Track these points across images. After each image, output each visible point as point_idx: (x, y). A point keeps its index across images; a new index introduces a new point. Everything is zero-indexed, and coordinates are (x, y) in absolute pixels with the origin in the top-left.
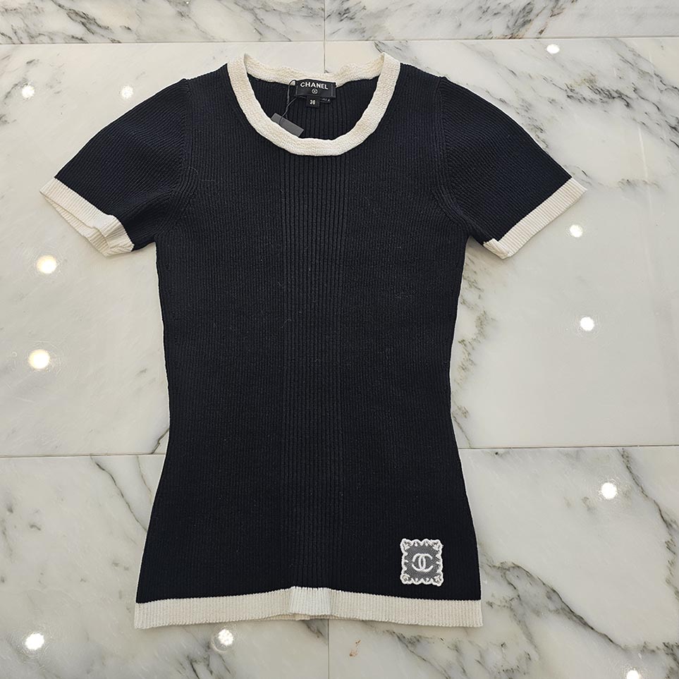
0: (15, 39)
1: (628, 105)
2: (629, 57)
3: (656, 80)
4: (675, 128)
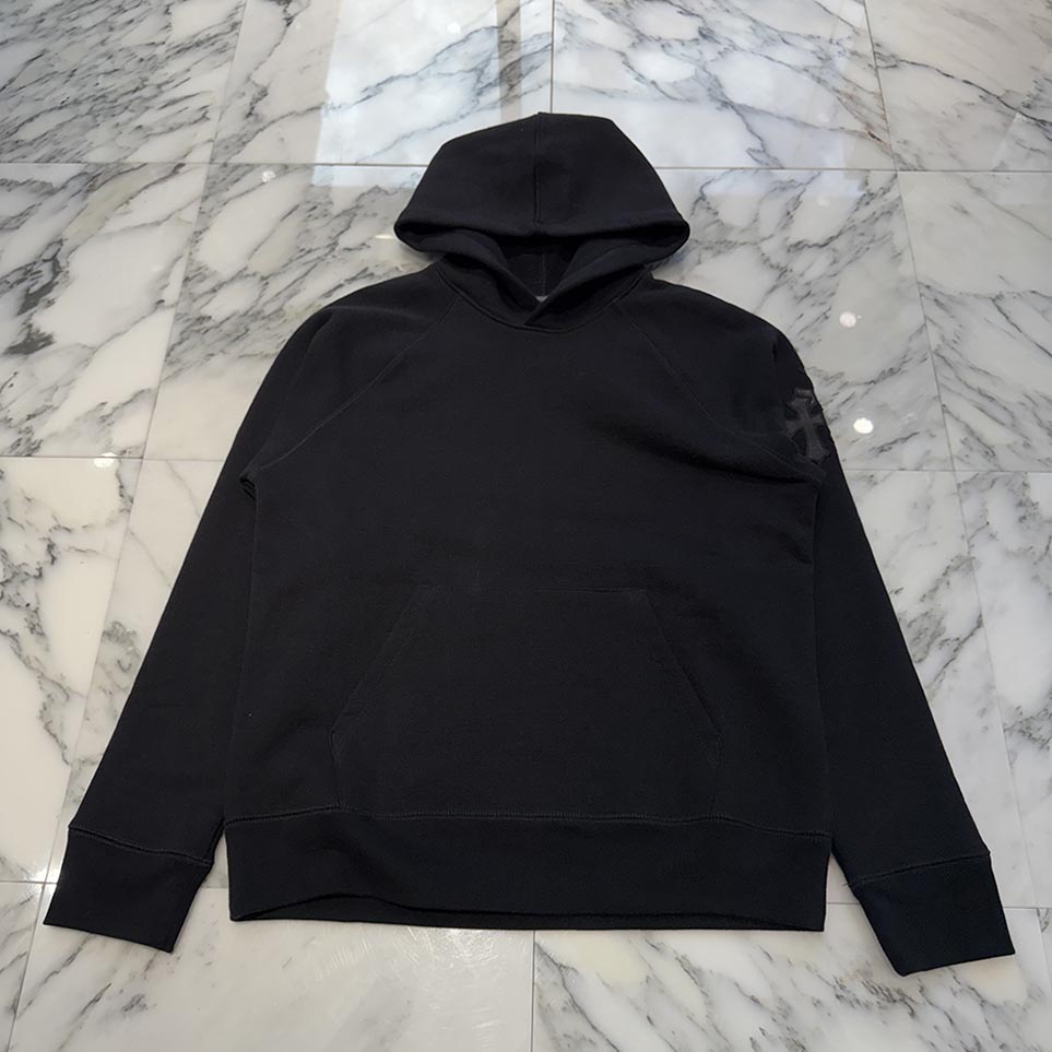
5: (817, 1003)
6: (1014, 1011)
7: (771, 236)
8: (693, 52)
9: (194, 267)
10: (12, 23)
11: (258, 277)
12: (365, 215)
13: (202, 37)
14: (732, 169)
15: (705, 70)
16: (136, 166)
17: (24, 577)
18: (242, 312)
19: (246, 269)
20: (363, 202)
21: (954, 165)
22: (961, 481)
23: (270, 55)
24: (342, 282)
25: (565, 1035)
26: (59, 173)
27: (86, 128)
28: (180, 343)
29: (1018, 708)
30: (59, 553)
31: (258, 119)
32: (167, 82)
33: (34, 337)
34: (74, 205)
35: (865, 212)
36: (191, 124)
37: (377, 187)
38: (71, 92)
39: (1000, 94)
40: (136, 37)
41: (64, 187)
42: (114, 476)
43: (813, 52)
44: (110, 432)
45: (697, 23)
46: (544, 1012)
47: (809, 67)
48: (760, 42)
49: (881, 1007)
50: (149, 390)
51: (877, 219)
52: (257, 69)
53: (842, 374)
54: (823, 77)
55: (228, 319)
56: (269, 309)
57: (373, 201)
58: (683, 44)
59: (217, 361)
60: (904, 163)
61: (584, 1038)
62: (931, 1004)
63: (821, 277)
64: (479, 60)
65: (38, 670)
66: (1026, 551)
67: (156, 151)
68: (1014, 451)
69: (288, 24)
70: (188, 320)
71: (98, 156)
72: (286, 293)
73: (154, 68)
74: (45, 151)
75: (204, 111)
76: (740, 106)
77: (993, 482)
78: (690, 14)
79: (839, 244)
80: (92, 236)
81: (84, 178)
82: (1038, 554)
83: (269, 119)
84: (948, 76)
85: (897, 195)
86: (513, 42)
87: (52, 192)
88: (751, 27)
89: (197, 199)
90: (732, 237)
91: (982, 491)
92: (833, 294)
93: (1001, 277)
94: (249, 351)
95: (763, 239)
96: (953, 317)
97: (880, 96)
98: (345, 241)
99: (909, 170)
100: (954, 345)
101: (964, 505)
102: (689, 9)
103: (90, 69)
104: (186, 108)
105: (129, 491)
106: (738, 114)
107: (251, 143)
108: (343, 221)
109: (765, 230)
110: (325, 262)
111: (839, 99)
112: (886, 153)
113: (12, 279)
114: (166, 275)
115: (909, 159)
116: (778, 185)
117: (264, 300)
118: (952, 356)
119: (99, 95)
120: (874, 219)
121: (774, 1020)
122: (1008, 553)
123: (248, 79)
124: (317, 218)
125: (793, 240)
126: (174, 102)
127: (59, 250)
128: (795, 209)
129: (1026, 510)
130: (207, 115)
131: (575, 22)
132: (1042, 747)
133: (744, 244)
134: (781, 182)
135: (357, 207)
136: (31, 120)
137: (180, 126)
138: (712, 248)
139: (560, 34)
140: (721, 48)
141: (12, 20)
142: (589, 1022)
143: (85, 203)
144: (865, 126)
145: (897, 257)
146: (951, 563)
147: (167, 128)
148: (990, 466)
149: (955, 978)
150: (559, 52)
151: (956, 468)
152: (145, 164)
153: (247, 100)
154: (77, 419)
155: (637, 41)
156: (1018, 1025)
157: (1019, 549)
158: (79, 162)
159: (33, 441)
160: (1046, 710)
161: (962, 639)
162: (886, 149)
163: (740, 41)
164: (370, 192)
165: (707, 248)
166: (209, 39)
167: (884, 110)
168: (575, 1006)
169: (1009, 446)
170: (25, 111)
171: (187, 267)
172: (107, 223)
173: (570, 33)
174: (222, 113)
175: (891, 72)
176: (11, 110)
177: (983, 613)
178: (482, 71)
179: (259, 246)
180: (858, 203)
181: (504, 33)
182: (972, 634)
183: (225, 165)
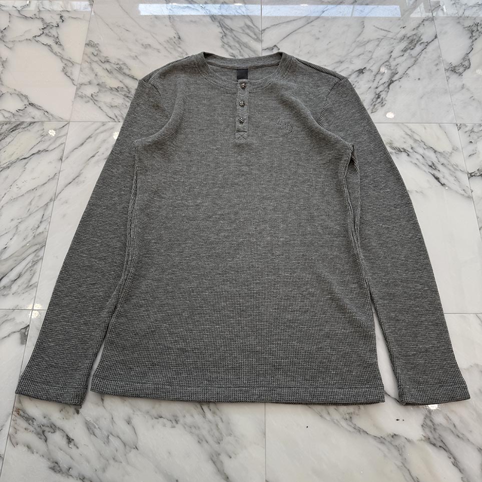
0: (116, 120)
1: (408, 155)
2: (409, 133)
3: (422, 144)
4: (431, 166)
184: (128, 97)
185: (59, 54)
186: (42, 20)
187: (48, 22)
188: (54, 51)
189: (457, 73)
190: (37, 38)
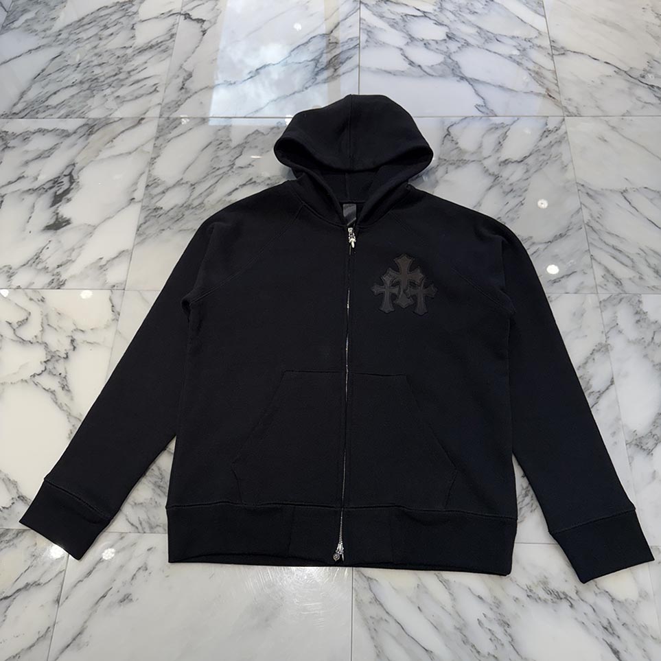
5: (516, 600)
6: (631, 604)
7: (490, 156)
8: (443, 47)
9: (152, 179)
10: (43, 36)
11: (189, 184)
12: (251, 147)
13: (154, 43)
14: (466, 118)
15: (450, 58)
16: (116, 119)
17: (58, 358)
18: (180, 204)
19: (182, 179)
20: (249, 139)
21: (600, 113)
22: (601, 300)
23: (193, 53)
24: (238, 187)
25: (371, 617)
26: (72, 124)
27: (87, 98)
28: (145, 223)
29: (635, 431)
30: (77, 344)
31: (187, 92)
32: (134, 70)
33: (60, 220)
34: (81, 143)
35: (546, 141)
36: (148, 94)
37: (257, 130)
38: (77, 76)
39: (625, 70)
40: (115, 43)
41: (75, 132)
42: (108, 300)
43: (515, 46)
44: (105, 275)
45: (445, 30)
46: (360, 604)
47: (512, 55)
48: (483, 41)
49: (553, 602)
50: (127, 251)
51: (552, 146)
52: (185, 61)
53: (531, 237)
54: (520, 61)
55: (172, 209)
56: (196, 203)
57: (255, 139)
58: (437, 43)
59: (166, 234)
60: (569, 112)
61: (381, 618)
62: (582, 600)
63: (520, 180)
64: (317, 54)
65: (67, 412)
66: (640, 340)
67: (128, 111)
68: (633, 282)
69: (204, 34)
70: (149, 209)
71: (94, 114)
72: (205, 193)
73: (126, 62)
74: (63, 112)
75: (155, 87)
76: (471, 79)
77: (621, 300)
78: (441, 24)
79: (530, 161)
80: (92, 161)
81: (86, 128)
82: (647, 342)
83: (194, 91)
84: (595, 59)
85: (564, 131)
86: (336, 43)
87: (68, 136)
88: (477, 32)
89: (152, 139)
90: (466, 157)
91: (614, 305)
92: (526, 190)
93: (627, 179)
94: (183, 227)
95: (485, 158)
96: (598, 203)
97: (555, 72)
98: (239, 163)
99: (571, 116)
100: (598, 219)
101: (603, 313)
102: (440, 22)
103: (88, 63)
104: (145, 85)
105: (117, 308)
106: (469, 83)
107: (183, 106)
108: (238, 151)
109: (486, 153)
110: (227, 175)
111: (530, 74)
112: (558, 106)
113: (46, 187)
114: (136, 183)
115: (572, 109)
116: (493, 126)
117: (192, 198)
118: (596, 226)
119: (94, 78)
120: (551, 145)
121: (491, 609)
122: (629, 341)
123: (181, 67)
124: (222, 149)
125: (503, 159)
126: (138, 81)
127: (73, 169)
128: (504, 140)
129: (640, 316)
130: (157, 89)
131: (373, 31)
132: (648, 454)
133: (474, 161)
134: (496, 124)
135: (246, 143)
136: (55, 93)
137: (142, 95)
138: (454, 164)
139: (364, 37)
140: (460, 45)
141: (42, 34)
142: (385, 609)
143: (88, 141)
144: (545, 90)
145: (564, 168)
146: (595, 347)
147: (134, 97)
148: (619, 291)
149: (596, 585)
150: (364, 48)
151: (599, 292)
152: (121, 119)
153: (180, 80)
154: (86, 268)
155: (410, 41)
156: (633, 612)
157: (636, 340)
158: (83, 118)
159: (61, 280)
160: (651, 432)
161: (601, 392)
162: (558, 104)
163: (471, 41)
164: (253, 133)
165: (451, 164)
166: (157, 44)
167: (557, 80)
168: (376, 600)
169: (630, 279)
170: (52, 88)
171: (148, 179)
172: (100, 153)
173: (370, 37)
174: (166, 88)
175: (562, 58)
176: (43, 88)
177: (614, 377)
178: (318, 61)
179: (189, 166)
180: (542, 136)
181: (331, 38)
182: (607, 389)
183: (168, 118)
184: (159, 487)
185: (65, 408)
186: (46, 345)
187: (53, 350)
188: (59, 403)
189: (644, 450)
190: (37, 379)
